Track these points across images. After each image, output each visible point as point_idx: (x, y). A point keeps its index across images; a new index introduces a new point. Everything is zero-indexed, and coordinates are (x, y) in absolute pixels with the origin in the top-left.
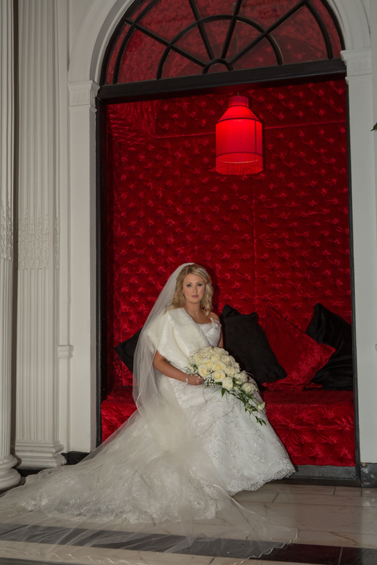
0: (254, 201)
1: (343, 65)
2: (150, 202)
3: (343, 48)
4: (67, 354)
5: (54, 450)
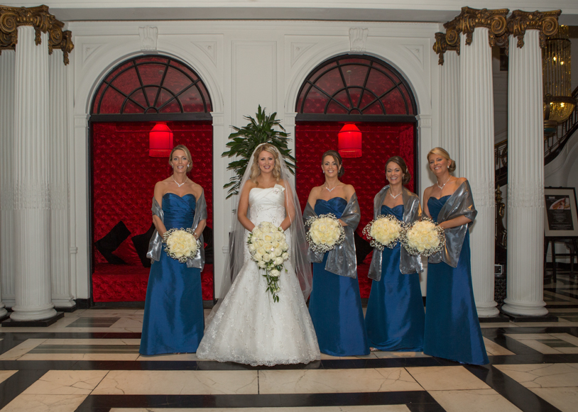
1: (211, 118)
3: (212, 111)
4: (75, 252)
5: (70, 298)
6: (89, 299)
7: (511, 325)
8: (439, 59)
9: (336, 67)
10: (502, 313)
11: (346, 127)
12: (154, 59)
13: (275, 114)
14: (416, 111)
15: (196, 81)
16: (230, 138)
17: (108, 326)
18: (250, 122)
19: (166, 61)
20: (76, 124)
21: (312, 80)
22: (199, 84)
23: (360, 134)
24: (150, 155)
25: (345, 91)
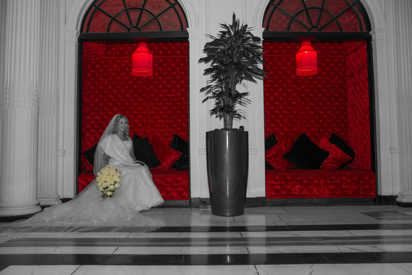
0: (148, 89)
1: (187, 34)
2: (101, 87)
3: (188, 27)
4: (63, 154)
5: (56, 197)
11: (303, 47)
15: (174, 4)
16: (206, 46)
18: (225, 30)
20: (66, 40)
21: (276, 2)
22: (176, 6)
24: (133, 74)
25: (305, 11)
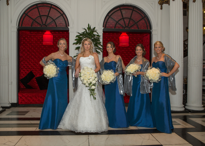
4: (11, 83)
5: (8, 103)
6: (17, 103)
7: (189, 114)
8: (160, 7)
9: (119, 10)
10: (186, 109)
11: (123, 34)
12: (45, 5)
13: (95, 28)
14: (151, 28)
15: (63, 14)
16: (76, 37)
17: (24, 115)
18: (85, 31)
19: (50, 6)
20: (12, 30)
21: (110, 15)
22: (64, 15)
23: (128, 37)
24: (43, 44)
25: (123, 19)
